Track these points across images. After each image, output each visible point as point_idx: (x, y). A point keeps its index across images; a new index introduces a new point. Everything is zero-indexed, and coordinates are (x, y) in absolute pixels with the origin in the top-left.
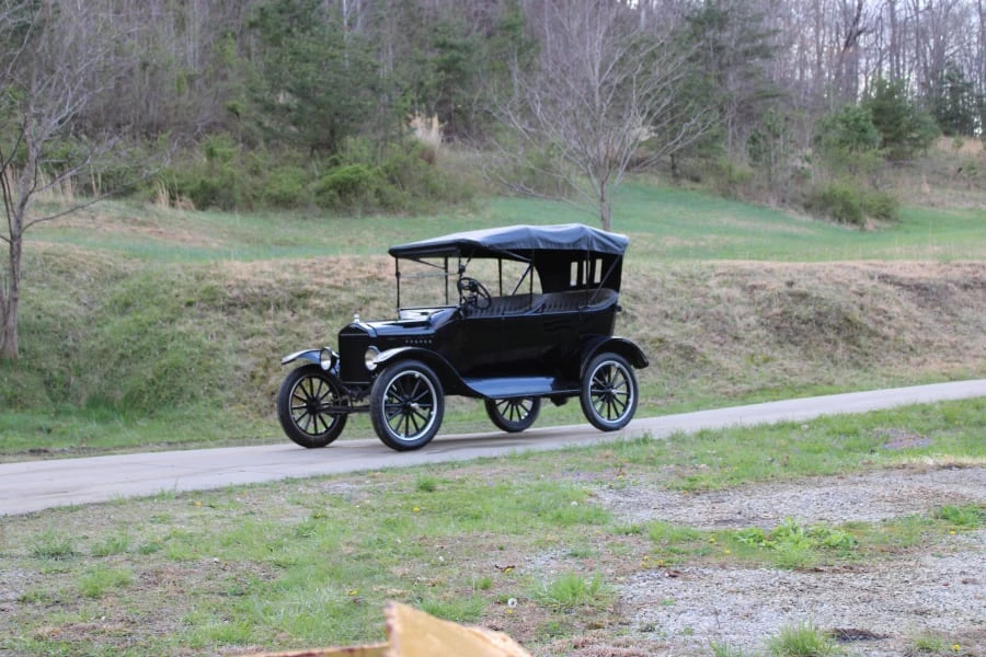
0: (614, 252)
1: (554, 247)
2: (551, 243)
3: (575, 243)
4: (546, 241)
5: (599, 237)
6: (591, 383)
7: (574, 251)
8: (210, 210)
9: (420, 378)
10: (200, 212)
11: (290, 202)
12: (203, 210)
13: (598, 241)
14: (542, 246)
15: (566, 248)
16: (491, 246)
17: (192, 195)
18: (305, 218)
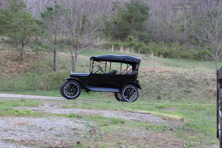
0: (135, 62)
1: (117, 60)
2: (116, 58)
3: (123, 59)
4: (115, 58)
5: (131, 58)
6: (124, 91)
7: (124, 61)
8: (166, 58)
9: (75, 84)
10: (164, 58)
11: (186, 57)
12: (165, 58)
13: (131, 59)
14: (114, 59)
15: (121, 60)
16: (98, 58)
17: (163, 55)
18: (188, 61)
